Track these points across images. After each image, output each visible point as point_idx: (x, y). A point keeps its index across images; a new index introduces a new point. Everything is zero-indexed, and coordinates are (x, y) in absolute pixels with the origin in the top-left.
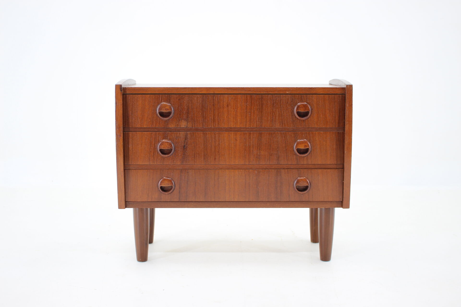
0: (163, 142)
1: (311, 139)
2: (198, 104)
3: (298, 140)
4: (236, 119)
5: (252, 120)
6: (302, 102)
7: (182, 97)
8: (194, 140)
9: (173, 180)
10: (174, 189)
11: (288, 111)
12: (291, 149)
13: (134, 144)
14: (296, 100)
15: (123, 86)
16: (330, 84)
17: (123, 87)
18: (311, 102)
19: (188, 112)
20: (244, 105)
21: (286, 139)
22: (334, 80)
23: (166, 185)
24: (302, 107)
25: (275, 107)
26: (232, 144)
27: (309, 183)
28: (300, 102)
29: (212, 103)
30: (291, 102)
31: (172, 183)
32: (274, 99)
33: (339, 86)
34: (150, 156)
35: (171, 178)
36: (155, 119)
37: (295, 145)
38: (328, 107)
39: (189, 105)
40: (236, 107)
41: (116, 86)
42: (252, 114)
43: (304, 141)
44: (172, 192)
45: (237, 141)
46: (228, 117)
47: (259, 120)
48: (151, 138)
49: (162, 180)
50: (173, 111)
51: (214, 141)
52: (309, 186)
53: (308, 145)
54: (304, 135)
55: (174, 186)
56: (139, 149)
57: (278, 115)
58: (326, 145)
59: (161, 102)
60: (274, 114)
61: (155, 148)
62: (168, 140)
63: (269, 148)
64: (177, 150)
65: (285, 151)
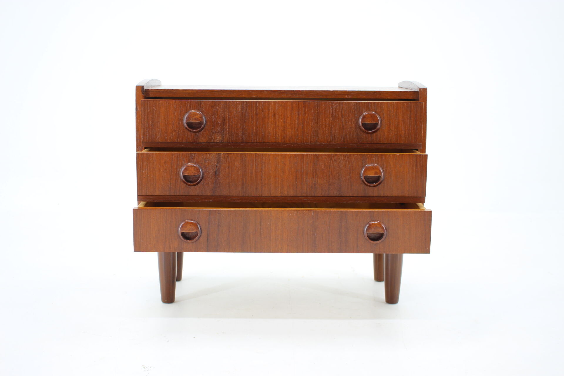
0: (188, 166)
1: (384, 164)
2: (236, 113)
3: (367, 164)
4: (285, 132)
5: (305, 133)
6: (369, 110)
7: (216, 104)
8: (229, 164)
9: (198, 224)
10: (201, 236)
11: (351, 123)
12: (356, 177)
13: (149, 168)
14: (362, 108)
15: (145, 88)
16: (400, 87)
17: (146, 90)
18: (380, 112)
19: (224, 122)
20: (295, 114)
21: (350, 164)
22: (404, 82)
23: (189, 230)
24: (369, 118)
25: (334, 117)
26: (279, 170)
27: (385, 229)
28: (367, 111)
29: (254, 111)
30: (355, 111)
31: (198, 227)
32: (333, 107)
33: (411, 89)
34: (171, 184)
35: (196, 220)
36: (182, 131)
37: (363, 171)
38: (402, 117)
39: (225, 114)
40: (285, 116)
41: (137, 87)
42: (306, 126)
43: (375, 166)
44: (197, 241)
45: (286, 165)
46: (275, 130)
47: (314, 133)
48: (172, 161)
49: (183, 224)
50: (205, 121)
51: (255, 166)
52: (385, 234)
53: (380, 172)
54: (374, 159)
55: (200, 233)
56: (156, 175)
57: (338, 127)
58: (403, 172)
59: (190, 110)
60: (333, 126)
61: (177, 174)
62: (194, 164)
63: (328, 175)
64: (206, 177)
65: (349, 180)
